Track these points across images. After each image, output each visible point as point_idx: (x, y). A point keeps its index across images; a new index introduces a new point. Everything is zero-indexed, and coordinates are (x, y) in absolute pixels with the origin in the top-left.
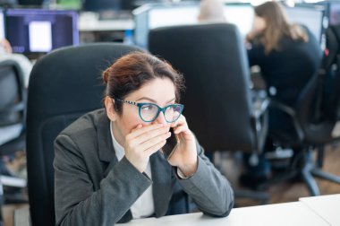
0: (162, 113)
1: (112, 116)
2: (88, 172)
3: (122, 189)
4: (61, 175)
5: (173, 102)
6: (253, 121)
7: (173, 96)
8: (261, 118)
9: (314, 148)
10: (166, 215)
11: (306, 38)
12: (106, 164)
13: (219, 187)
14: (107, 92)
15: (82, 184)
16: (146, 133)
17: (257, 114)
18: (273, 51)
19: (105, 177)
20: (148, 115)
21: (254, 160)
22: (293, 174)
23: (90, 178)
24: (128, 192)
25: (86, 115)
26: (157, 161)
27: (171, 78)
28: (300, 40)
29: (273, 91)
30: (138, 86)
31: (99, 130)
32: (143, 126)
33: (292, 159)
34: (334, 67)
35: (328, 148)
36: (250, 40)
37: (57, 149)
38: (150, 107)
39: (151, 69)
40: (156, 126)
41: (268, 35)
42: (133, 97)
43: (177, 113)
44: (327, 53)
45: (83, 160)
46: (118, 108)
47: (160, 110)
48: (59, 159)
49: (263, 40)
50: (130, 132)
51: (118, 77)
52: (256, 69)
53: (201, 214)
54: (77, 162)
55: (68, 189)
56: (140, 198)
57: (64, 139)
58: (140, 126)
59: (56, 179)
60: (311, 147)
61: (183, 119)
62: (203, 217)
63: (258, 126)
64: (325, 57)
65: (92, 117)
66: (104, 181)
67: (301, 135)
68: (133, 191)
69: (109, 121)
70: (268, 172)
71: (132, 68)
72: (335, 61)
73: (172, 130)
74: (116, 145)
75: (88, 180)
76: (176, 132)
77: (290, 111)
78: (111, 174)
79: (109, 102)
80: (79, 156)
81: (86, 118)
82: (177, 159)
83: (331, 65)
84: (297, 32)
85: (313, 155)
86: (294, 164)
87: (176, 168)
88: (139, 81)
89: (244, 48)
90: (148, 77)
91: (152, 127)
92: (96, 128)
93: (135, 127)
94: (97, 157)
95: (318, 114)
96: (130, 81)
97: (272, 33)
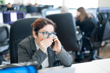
0: (50, 35)
1: (35, 37)
2: (28, 54)
3: (39, 58)
4: (20, 55)
5: (53, 32)
6: (78, 41)
7: (53, 30)
8: (80, 40)
9: (96, 50)
10: (53, 67)
11: (92, 17)
12: (34, 51)
13: (68, 57)
14: (33, 30)
15: (27, 57)
16: (46, 41)
17: (79, 39)
18: (83, 22)
19: (33, 55)
20: (46, 36)
21: (79, 53)
22: (90, 57)
23: (29, 56)
24: (41, 59)
25: (27, 37)
26: (49, 50)
27: (52, 24)
28: (91, 18)
29: (83, 33)
30: (42, 27)
31: (31, 41)
32: (45, 39)
33: (90, 53)
34: (101, 25)
35: (100, 49)
36: (76, 19)
37: (19, 47)
38: (46, 33)
39: (46, 22)
40: (49, 39)
41: (81, 17)
42: (41, 30)
43: (55, 35)
44: (99, 21)
45: (27, 50)
46: (37, 34)
47: (49, 34)
48: (19, 50)
49: (80, 18)
50: (41, 41)
51: (36, 25)
52: (78, 27)
53: (63, 66)
54: (25, 51)
55: (22, 59)
56: (44, 61)
57: (21, 44)
58: (44, 39)
59: (19, 56)
60: (95, 49)
61: (56, 37)
62: (64, 67)
63: (79, 43)
64: (98, 22)
65: (29, 38)
66: (33, 56)
67: (92, 46)
68: (42, 59)
69: (34, 38)
70: (83, 57)
71: (40, 22)
72: (101, 23)
73: (53, 40)
74: (37, 45)
75: (28, 56)
76: (55, 41)
77: (89, 38)
78: (35, 54)
79: (34, 33)
80: (25, 49)
81: (27, 38)
82: (55, 49)
83: (100, 24)
84: (90, 16)
85: (96, 52)
86: (90, 55)
87: (55, 52)
88: (43, 25)
89: (74, 21)
90: (45, 24)
91: (48, 39)
92: (30, 41)
93: (42, 40)
94: (31, 49)
95: (97, 39)
96: (40, 26)
97: (82, 16)
